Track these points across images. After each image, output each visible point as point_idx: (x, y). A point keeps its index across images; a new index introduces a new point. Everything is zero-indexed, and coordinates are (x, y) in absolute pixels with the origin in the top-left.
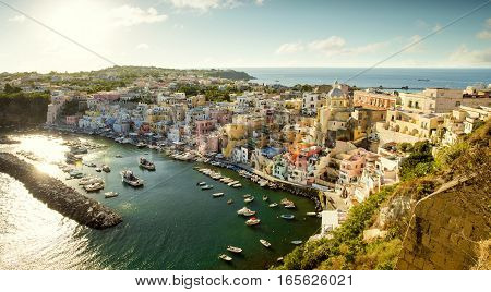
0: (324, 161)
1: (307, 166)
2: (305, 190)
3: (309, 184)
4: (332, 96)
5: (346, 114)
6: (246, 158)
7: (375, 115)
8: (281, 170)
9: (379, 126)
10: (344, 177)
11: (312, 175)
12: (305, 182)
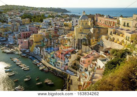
0: (74, 57)
1: (65, 59)
2: (61, 74)
3: (65, 70)
4: (81, 19)
5: (87, 30)
6: (39, 53)
7: (102, 31)
8: (53, 60)
9: (104, 37)
10: (82, 68)
11: (67, 65)
12: (63, 69)
